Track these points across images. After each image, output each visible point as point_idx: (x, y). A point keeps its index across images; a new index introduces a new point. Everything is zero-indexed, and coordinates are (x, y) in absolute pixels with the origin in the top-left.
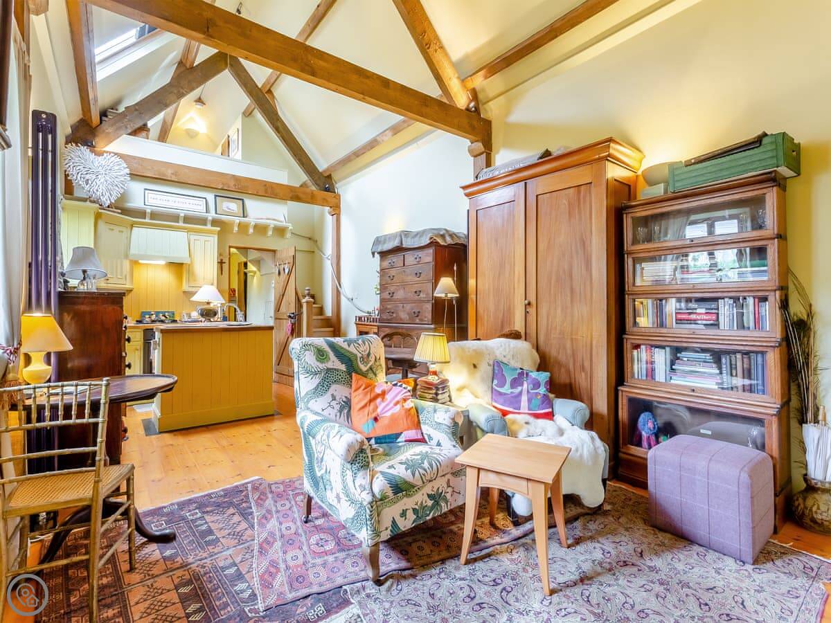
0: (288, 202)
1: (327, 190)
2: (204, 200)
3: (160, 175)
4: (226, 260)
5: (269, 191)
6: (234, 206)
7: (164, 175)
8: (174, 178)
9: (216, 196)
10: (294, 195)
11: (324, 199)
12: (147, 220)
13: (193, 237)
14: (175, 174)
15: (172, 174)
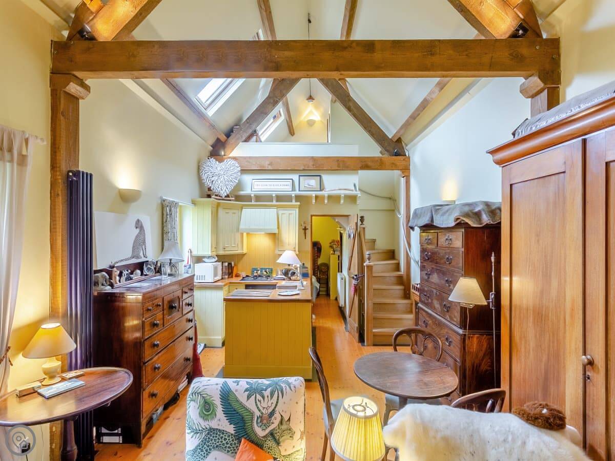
0: (359, 171)
1: (397, 154)
2: (291, 181)
3: (261, 167)
4: (309, 227)
5: (342, 165)
6: (313, 182)
7: (263, 167)
8: (270, 168)
9: (300, 176)
10: (365, 164)
11: (393, 163)
12: (253, 203)
13: (281, 212)
14: (270, 164)
15: (269, 165)
